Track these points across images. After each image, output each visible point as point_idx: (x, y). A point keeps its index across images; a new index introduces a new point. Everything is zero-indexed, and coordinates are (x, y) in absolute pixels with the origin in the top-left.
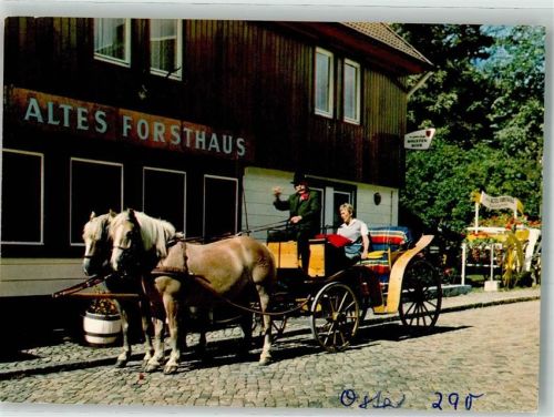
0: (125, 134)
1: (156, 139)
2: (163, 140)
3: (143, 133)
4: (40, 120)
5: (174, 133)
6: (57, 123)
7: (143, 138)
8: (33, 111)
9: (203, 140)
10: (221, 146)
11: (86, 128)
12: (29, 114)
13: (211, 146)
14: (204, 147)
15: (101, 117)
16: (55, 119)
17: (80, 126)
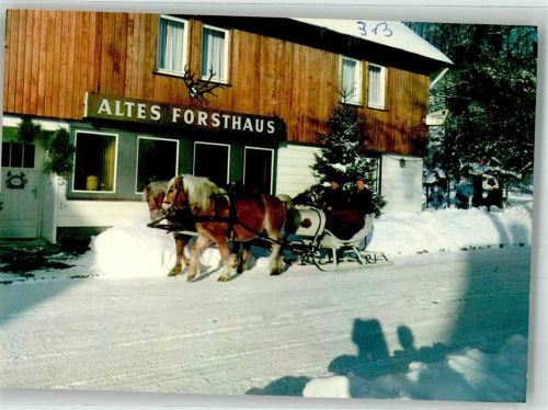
0: (174, 120)
1: (200, 123)
2: (205, 124)
3: (189, 119)
4: (109, 113)
5: (215, 119)
6: (122, 115)
7: (189, 123)
8: (104, 107)
9: (239, 123)
10: (254, 126)
11: (144, 117)
12: (101, 109)
13: (245, 127)
14: (239, 128)
15: (156, 109)
16: (121, 112)
17: (140, 116)
